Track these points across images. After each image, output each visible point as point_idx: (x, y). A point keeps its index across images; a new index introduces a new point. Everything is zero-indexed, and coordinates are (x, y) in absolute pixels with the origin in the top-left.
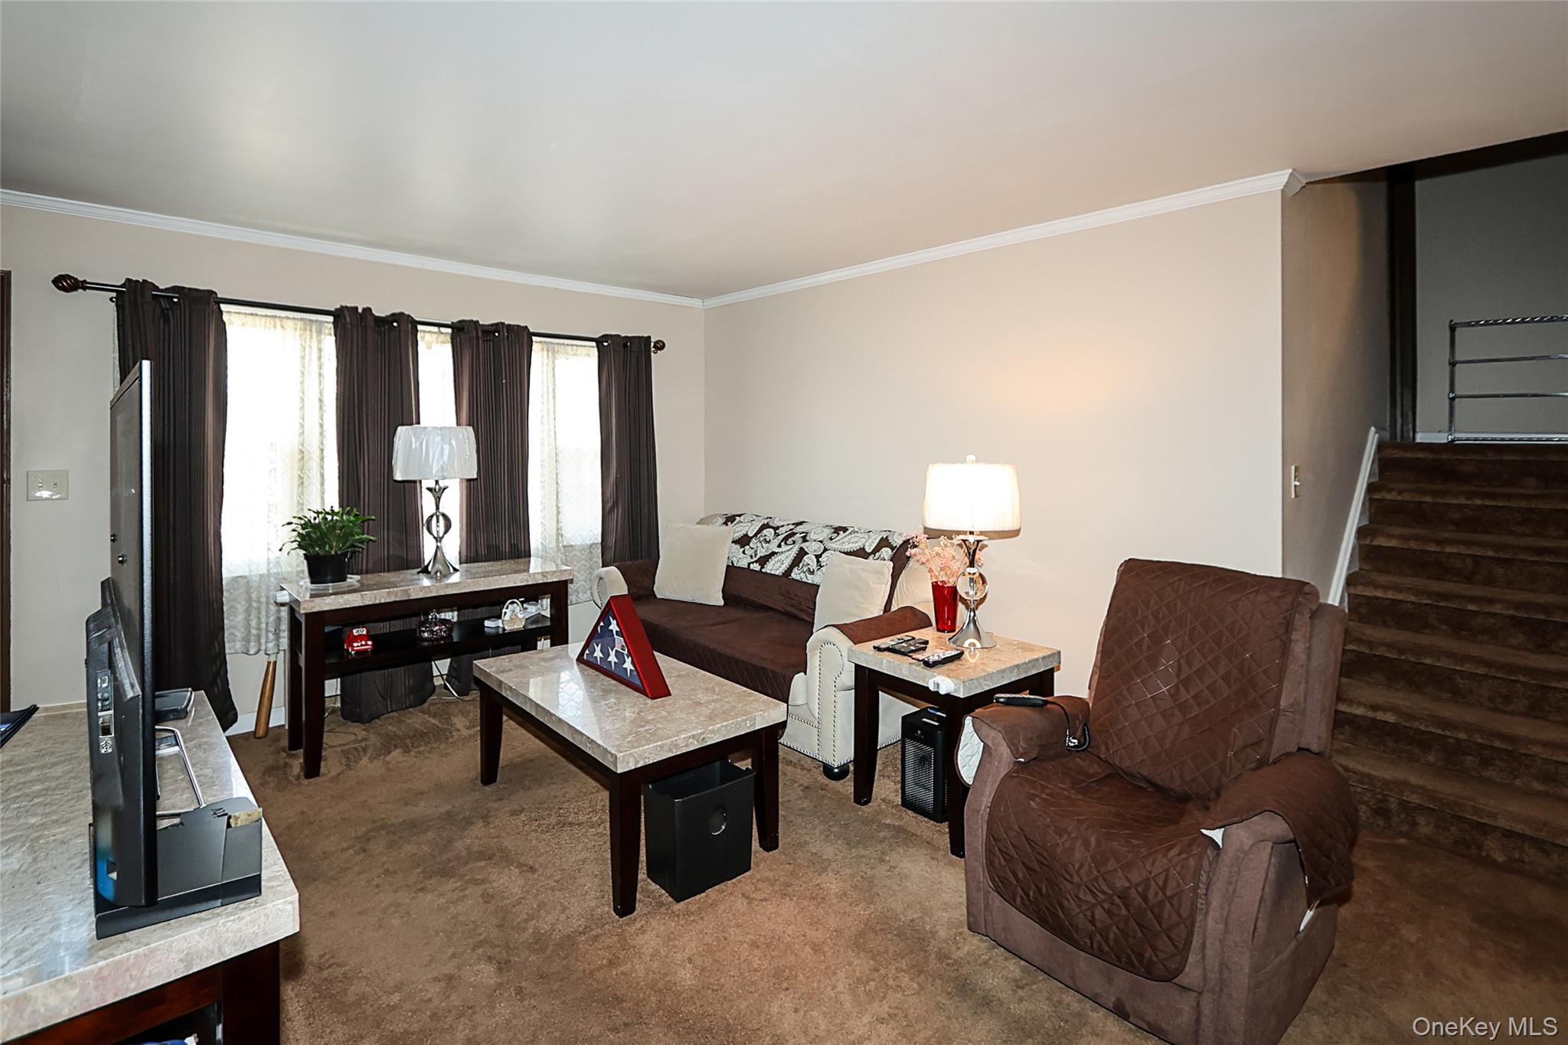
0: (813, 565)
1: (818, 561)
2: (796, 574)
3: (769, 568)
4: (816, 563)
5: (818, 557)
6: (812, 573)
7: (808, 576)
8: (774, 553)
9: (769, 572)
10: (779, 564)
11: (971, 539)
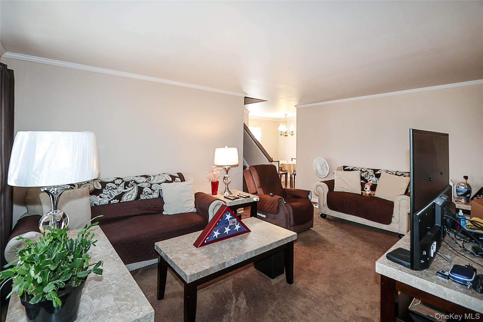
0: (150, 191)
1: (152, 189)
2: (142, 197)
3: (125, 199)
4: (151, 190)
5: (150, 188)
6: (151, 194)
7: (150, 196)
8: (123, 193)
9: (125, 201)
10: (130, 196)
11: (227, 167)
